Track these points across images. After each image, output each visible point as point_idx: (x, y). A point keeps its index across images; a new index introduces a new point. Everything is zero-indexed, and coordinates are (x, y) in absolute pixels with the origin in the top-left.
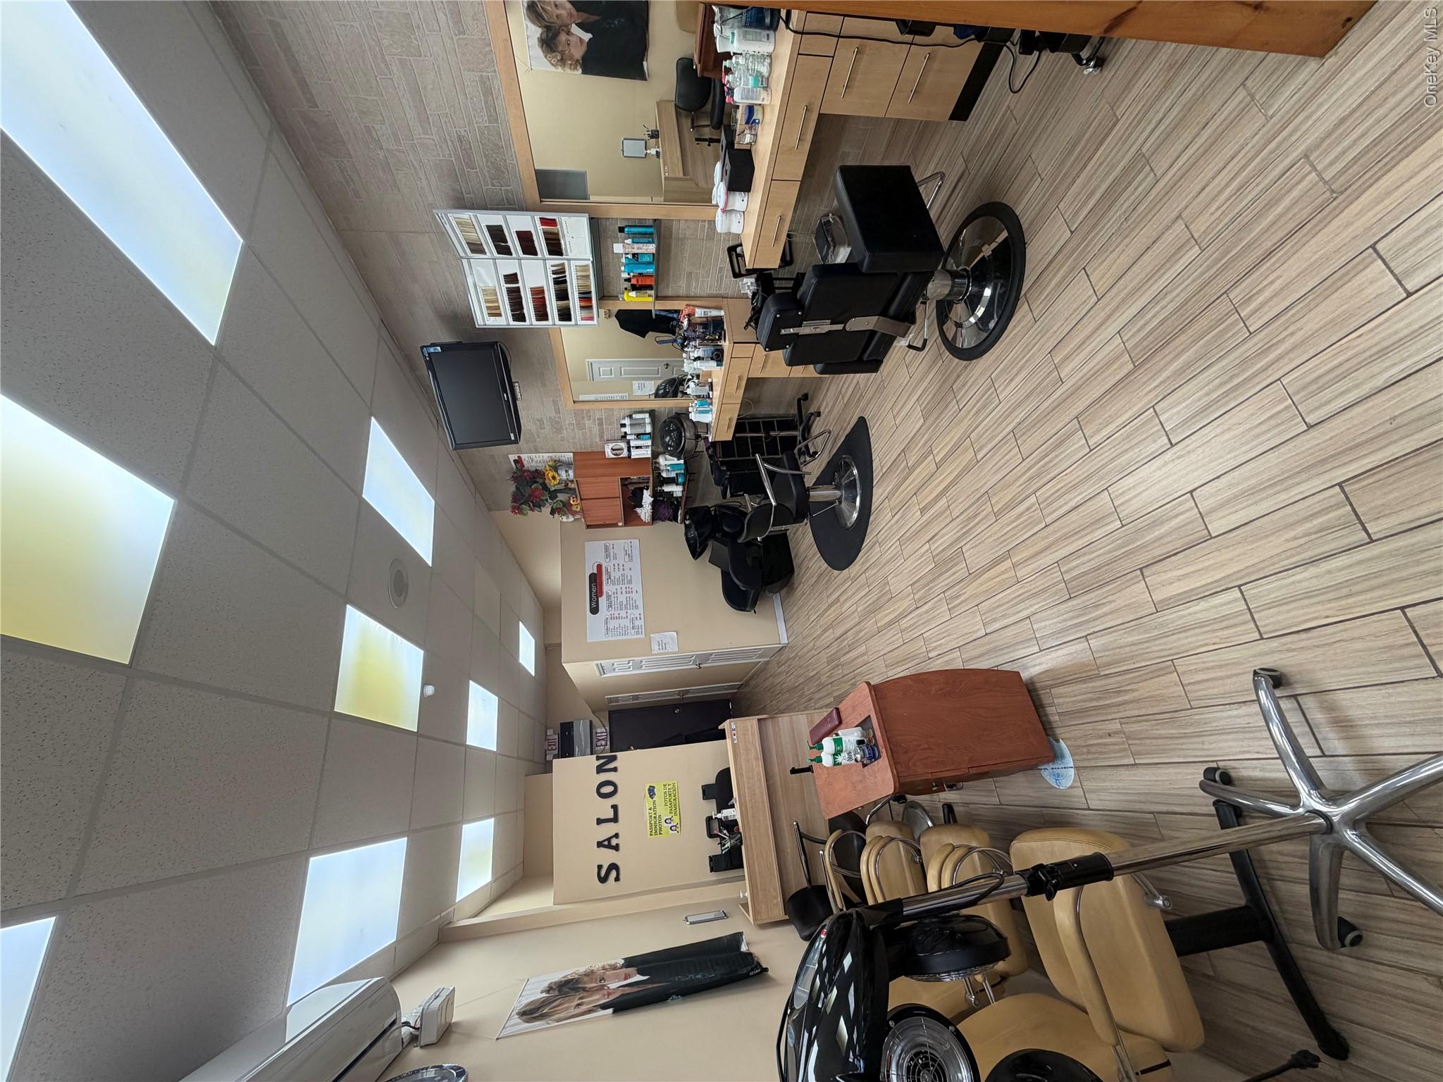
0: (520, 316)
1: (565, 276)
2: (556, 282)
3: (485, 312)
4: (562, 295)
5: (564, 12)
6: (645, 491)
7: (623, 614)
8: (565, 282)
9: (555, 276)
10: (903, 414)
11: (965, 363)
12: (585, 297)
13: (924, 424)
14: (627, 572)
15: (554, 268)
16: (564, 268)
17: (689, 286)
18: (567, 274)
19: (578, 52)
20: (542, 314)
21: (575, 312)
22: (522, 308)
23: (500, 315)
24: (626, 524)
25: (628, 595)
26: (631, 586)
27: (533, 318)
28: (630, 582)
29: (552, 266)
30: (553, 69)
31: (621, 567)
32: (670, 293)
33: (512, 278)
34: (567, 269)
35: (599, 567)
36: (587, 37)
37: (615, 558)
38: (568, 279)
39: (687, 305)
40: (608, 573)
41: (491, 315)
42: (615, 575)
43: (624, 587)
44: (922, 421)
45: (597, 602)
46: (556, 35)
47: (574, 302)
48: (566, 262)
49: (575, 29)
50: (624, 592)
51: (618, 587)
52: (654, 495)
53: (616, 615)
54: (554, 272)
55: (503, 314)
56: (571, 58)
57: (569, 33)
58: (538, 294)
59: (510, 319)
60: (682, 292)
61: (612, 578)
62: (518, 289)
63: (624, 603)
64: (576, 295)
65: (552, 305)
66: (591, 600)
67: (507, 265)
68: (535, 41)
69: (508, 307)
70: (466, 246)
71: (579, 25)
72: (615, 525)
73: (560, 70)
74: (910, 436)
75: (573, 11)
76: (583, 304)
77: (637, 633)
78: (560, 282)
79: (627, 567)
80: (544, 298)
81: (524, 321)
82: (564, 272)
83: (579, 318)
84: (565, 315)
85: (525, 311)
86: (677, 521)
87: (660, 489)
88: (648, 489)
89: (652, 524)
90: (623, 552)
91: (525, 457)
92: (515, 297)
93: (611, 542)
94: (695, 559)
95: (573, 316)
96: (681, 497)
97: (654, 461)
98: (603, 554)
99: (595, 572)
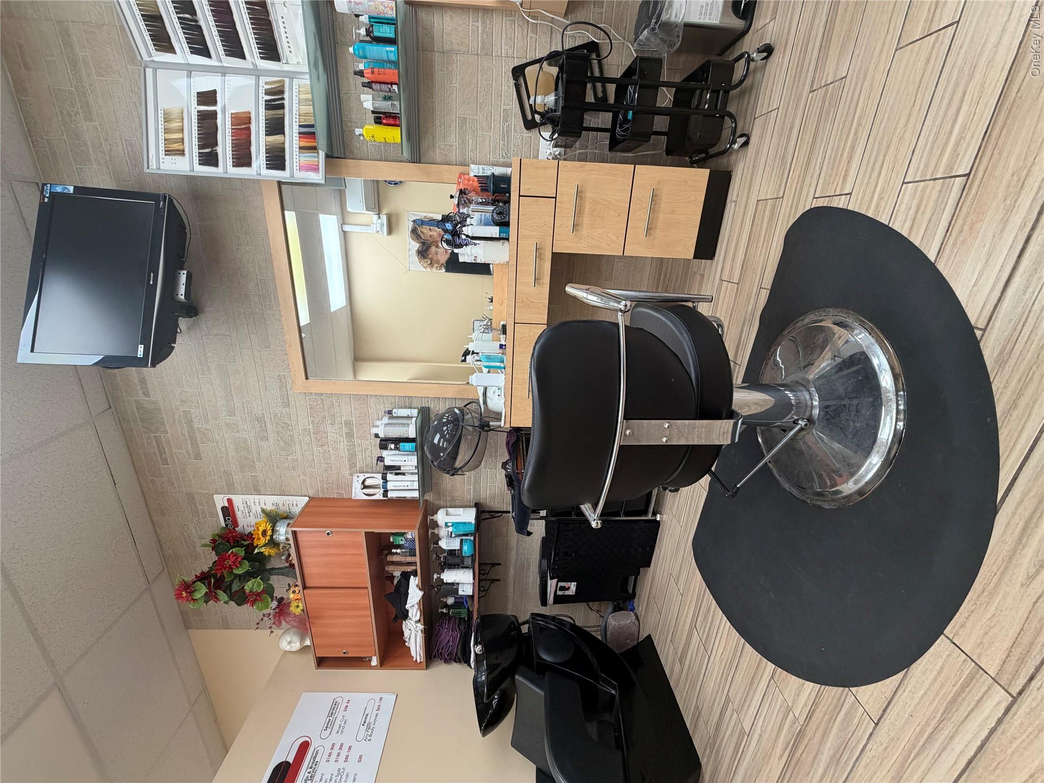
0: (210, 159)
1: (283, 99)
2: (269, 106)
3: (162, 148)
4: (276, 127)
6: (412, 577)
8: (282, 107)
9: (269, 98)
12: (308, 132)
14: (352, 766)
15: (269, 86)
16: (283, 86)
18: (286, 96)
20: (243, 158)
21: (292, 156)
22: (216, 144)
23: (182, 153)
24: (383, 663)
27: (230, 162)
29: (266, 83)
30: (424, 269)
31: (344, 752)
32: (436, 155)
33: (207, 97)
34: (287, 89)
35: (304, 747)
37: (341, 730)
38: (286, 102)
41: (168, 152)
46: (428, 248)
47: (292, 139)
48: (286, 77)
52: (427, 586)
54: (268, 93)
55: (187, 152)
56: (438, 262)
57: (437, 247)
58: (242, 124)
59: (196, 160)
60: (453, 156)
62: (214, 114)
64: (296, 129)
65: (260, 142)
69: (195, 142)
72: (359, 662)
73: (429, 270)
76: (304, 144)
78: (275, 105)
79: (354, 756)
80: (249, 129)
81: (216, 165)
82: (282, 92)
83: (296, 166)
84: (276, 159)
85: (219, 149)
86: (469, 665)
87: (435, 576)
88: (415, 575)
89: (427, 668)
90: (359, 719)
91: (238, 500)
92: (207, 122)
93: (347, 696)
94: (484, 735)
95: (287, 163)
96: (472, 597)
97: (430, 518)
98: (323, 719)
99: (291, 760)
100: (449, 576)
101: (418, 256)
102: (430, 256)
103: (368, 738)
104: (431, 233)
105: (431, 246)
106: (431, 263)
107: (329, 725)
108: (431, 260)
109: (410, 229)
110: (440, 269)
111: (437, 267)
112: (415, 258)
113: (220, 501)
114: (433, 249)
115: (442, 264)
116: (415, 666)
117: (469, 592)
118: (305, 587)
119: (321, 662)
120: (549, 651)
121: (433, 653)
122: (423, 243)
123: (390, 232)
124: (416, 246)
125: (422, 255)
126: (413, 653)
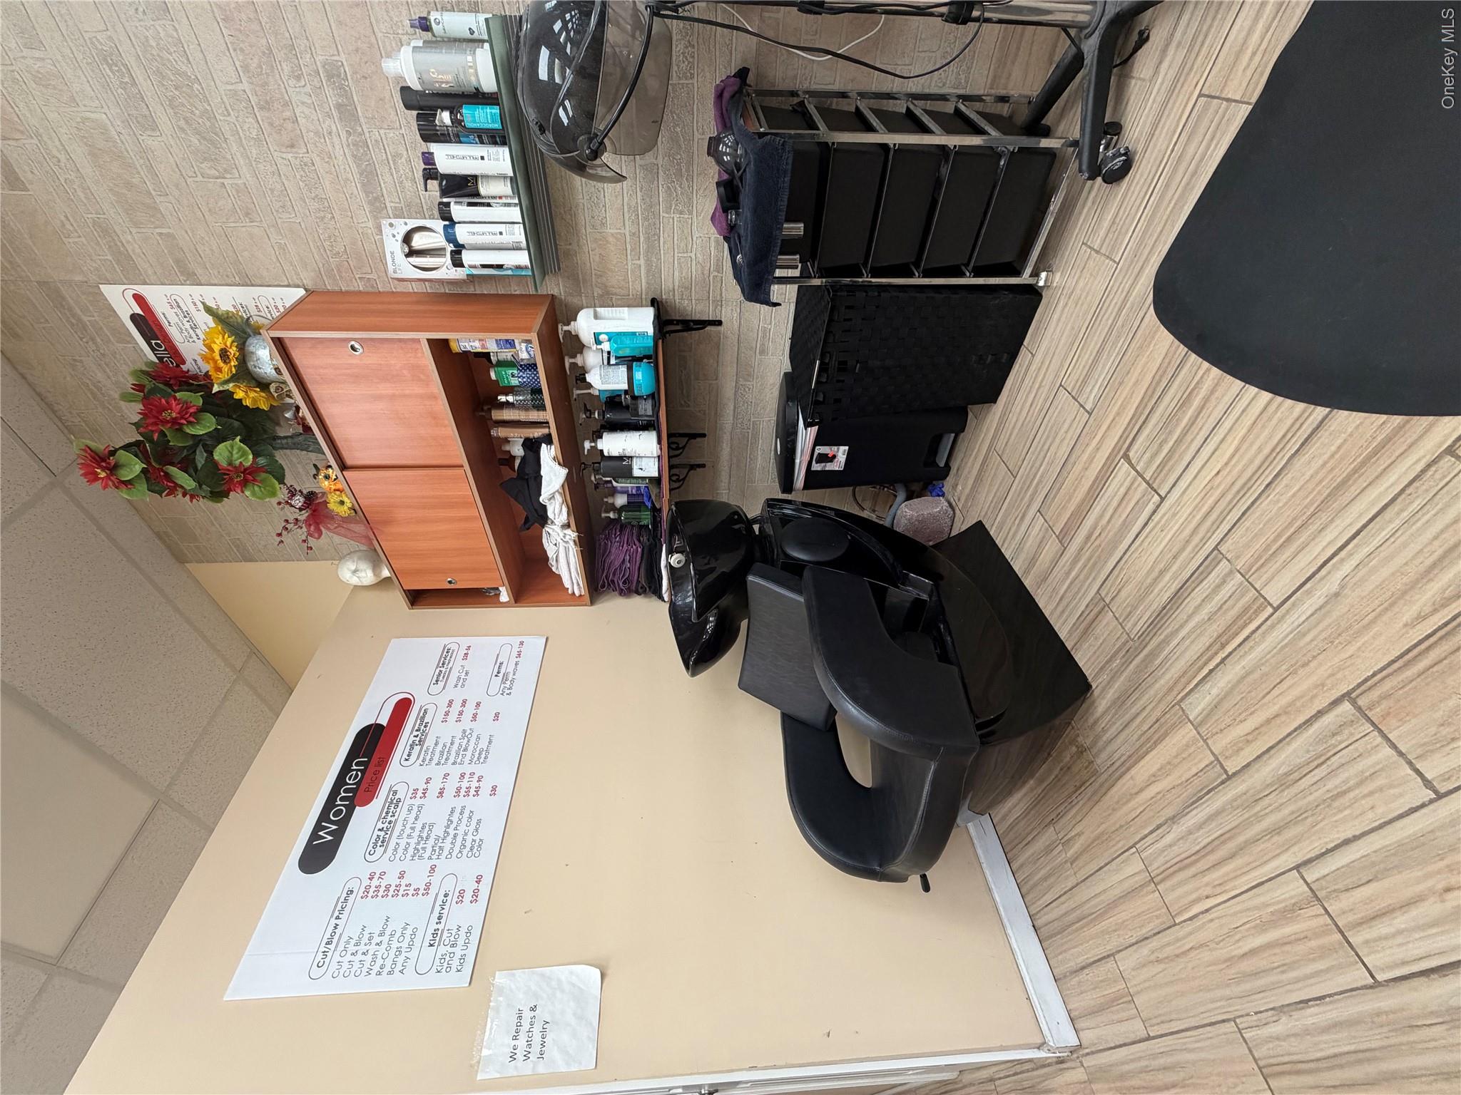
6: (542, 445)
7: (417, 874)
14: (484, 726)
24: (519, 596)
25: (461, 801)
26: (479, 770)
28: (482, 756)
31: (470, 710)
35: (403, 707)
37: (460, 682)
40: (422, 728)
42: (441, 732)
43: (455, 771)
45: (343, 824)
50: (450, 792)
51: (436, 772)
52: (571, 457)
53: (392, 879)
61: (429, 742)
63: (438, 831)
66: (324, 816)
77: (443, 965)
79: (486, 714)
86: (661, 598)
87: (587, 445)
88: (548, 440)
89: (592, 603)
90: (490, 668)
91: (158, 297)
93: (464, 642)
94: (693, 675)
96: (657, 481)
98: (430, 670)
99: (384, 721)
100: (612, 445)
103: (506, 691)
107: (440, 677)
113: (121, 301)
116: (574, 600)
117: (652, 470)
118: (344, 468)
119: (416, 598)
120: (804, 546)
121: (599, 581)
126: (567, 583)
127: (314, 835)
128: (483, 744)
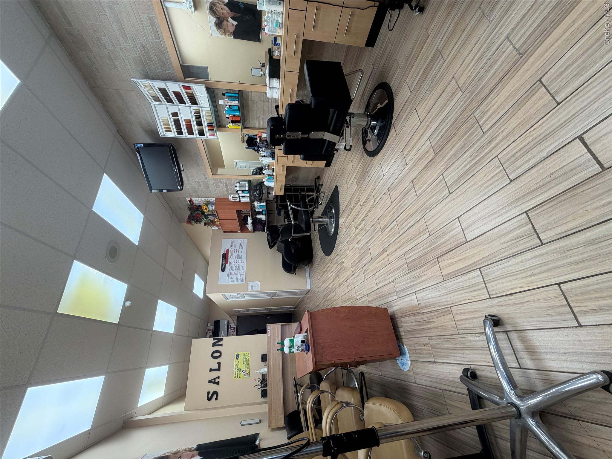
0: (180, 133)
1: (200, 115)
2: (196, 117)
3: (164, 130)
4: (199, 124)
5: (224, 12)
6: (249, 217)
7: (236, 272)
8: (200, 117)
9: (195, 115)
10: (350, 183)
11: (371, 158)
12: (210, 125)
13: (357, 187)
14: (240, 253)
15: (195, 111)
16: (199, 111)
17: (259, 123)
18: (201, 114)
19: (232, 29)
20: (191, 132)
21: (206, 132)
22: (181, 129)
23: (171, 131)
24: (241, 232)
25: (239, 264)
26: (241, 260)
27: (187, 134)
28: (241, 258)
29: (194, 110)
30: (221, 36)
31: (238, 251)
32: (251, 125)
33: (175, 114)
34: (201, 111)
35: (228, 250)
36: (235, 23)
37: (235, 247)
38: (201, 116)
39: (259, 132)
40: (231, 253)
41: (167, 131)
42: (234, 254)
43: (238, 260)
44: (356, 186)
45: (225, 266)
46: (222, 22)
47: (205, 127)
48: (200, 108)
49: (230, 19)
50: (238, 262)
51: (235, 260)
52: (252, 219)
53: (233, 273)
54: (195, 113)
55: (172, 131)
56: (229, 31)
57: (227, 21)
58: (188, 123)
59: (176, 133)
60: (256, 126)
61: (233, 256)
62: (178, 120)
63: (237, 267)
64: (206, 124)
65: (195, 128)
66: (222, 265)
67: (173, 108)
68: (213, 24)
69: (174, 128)
70: (151, 98)
71: (231, 18)
72: (237, 232)
73: (224, 36)
74: (352, 194)
75: (229, 11)
76: (210, 128)
77: (242, 281)
78: (198, 117)
79: (240, 252)
80: (191, 124)
81: (183, 135)
82: (200, 113)
83: (208, 135)
84: (202, 133)
85: (183, 130)
86: (265, 232)
87: (255, 216)
88: (250, 216)
89: (254, 232)
90: (239, 244)
91: (193, 199)
92: (177, 123)
93: (234, 240)
94: (271, 249)
95: (205, 134)
96: (265, 221)
97: (252, 204)
98: (230, 245)
99: (226, 252)
100: (259, 216)
101: (216, 26)
102: (224, 27)
103: (242, 248)
104: (223, 11)
105: (223, 21)
106: (225, 32)
107: (232, 246)
108: (225, 29)
109: (209, 7)
110: (230, 36)
111: (228, 34)
112: (214, 28)
113: (188, 199)
114: (225, 23)
115: (231, 33)
116: (250, 232)
117: (265, 219)
118: (219, 219)
119: (224, 232)
121: (255, 229)
122: (218, 18)
123: (196, 9)
124: (213, 20)
125: (219, 26)
126: (249, 229)
127: (222, 268)
128: (241, 256)
